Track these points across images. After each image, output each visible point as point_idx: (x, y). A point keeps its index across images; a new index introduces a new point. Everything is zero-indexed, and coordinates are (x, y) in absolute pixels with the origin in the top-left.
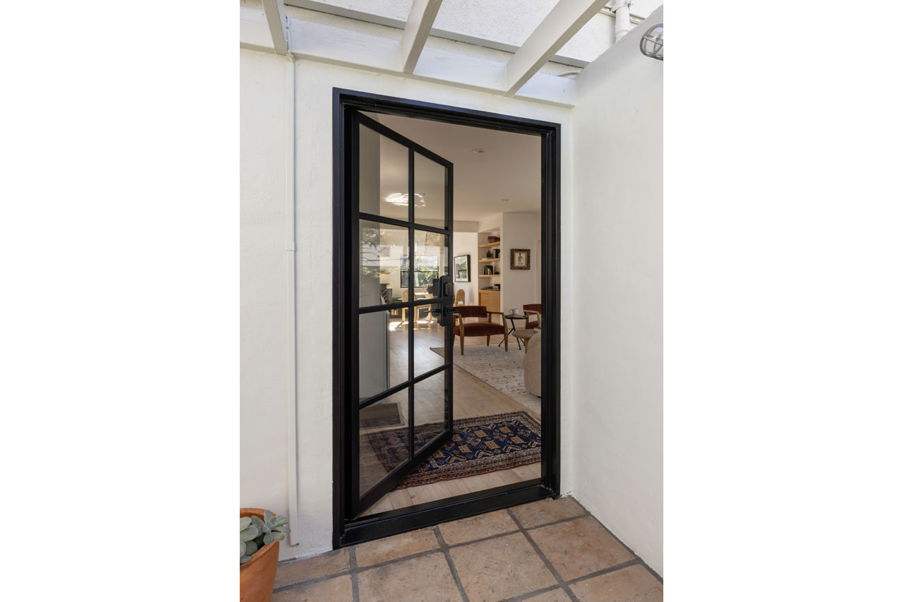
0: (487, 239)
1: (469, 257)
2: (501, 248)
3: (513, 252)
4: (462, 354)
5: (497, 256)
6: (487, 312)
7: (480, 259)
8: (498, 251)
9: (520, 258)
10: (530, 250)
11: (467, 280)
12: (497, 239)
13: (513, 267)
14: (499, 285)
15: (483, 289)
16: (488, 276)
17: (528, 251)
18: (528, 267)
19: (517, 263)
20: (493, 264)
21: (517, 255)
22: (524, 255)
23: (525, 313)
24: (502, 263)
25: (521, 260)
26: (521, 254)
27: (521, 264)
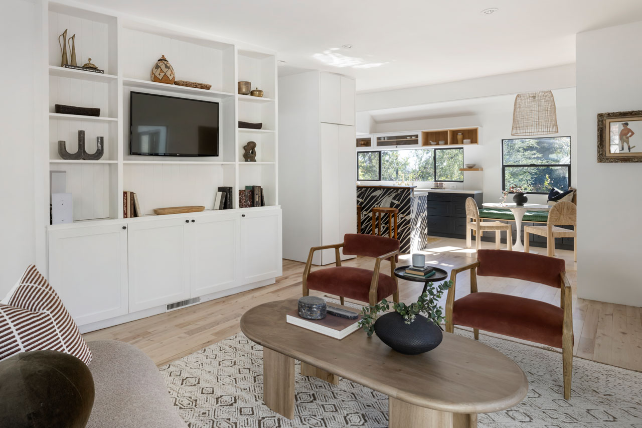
3: (604, 119)
9: (626, 133)
13: (603, 157)
19: (615, 148)
21: (615, 127)
25: (628, 138)
26: (627, 124)
27: (629, 149)
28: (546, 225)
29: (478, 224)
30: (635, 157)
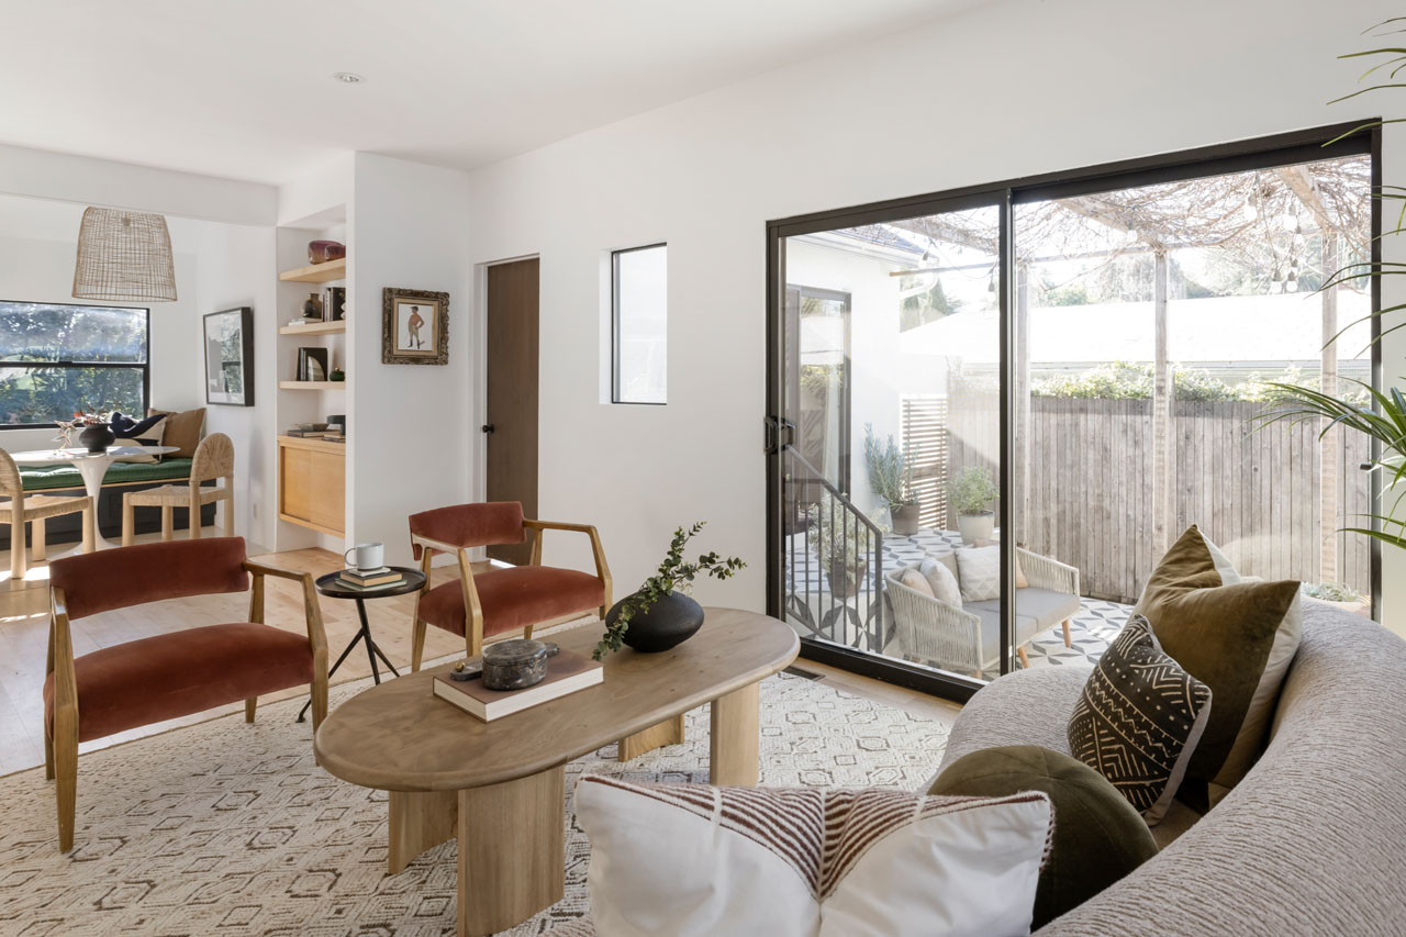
0: (307, 246)
1: (248, 316)
2: (349, 284)
3: (391, 297)
4: (67, 843)
5: (338, 314)
6: (245, 567)
7: (283, 323)
8: (339, 296)
9: (415, 322)
10: (446, 295)
11: (240, 398)
12: (338, 251)
13: (390, 355)
14: (340, 420)
15: (292, 434)
16: (311, 385)
17: (440, 299)
18: (439, 357)
19: (403, 342)
20: (329, 343)
21: (404, 311)
22: (427, 312)
23: (417, 548)
24: (355, 337)
25: (417, 329)
26: (416, 309)
27: (418, 345)
28: (186, 484)
29: (20, 504)
30: (426, 357)
